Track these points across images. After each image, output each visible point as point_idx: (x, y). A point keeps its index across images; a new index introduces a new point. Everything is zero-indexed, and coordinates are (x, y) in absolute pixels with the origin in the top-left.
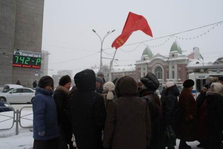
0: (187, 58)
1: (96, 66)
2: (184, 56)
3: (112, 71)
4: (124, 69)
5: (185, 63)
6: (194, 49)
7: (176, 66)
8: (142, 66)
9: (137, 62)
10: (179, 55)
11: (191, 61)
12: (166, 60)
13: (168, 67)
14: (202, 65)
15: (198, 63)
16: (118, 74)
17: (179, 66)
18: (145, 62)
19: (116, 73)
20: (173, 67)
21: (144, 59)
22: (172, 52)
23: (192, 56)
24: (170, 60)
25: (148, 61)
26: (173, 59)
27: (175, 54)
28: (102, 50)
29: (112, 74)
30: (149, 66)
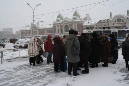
0: (83, 20)
1: (28, 25)
2: (81, 19)
3: (39, 28)
4: (46, 27)
5: (82, 23)
6: (86, 15)
7: (76, 25)
8: (56, 25)
9: (54, 22)
10: (78, 18)
11: (85, 22)
12: (71, 21)
13: (72, 25)
14: (91, 24)
15: (89, 23)
16: (42, 30)
17: (78, 25)
18: (58, 22)
19: (41, 29)
20: (75, 25)
21: (58, 21)
22: (74, 17)
23: (85, 19)
24: (73, 21)
25: (60, 22)
26: (75, 21)
27: (76, 18)
28: (33, 16)
29: (39, 30)
30: (61, 25)
